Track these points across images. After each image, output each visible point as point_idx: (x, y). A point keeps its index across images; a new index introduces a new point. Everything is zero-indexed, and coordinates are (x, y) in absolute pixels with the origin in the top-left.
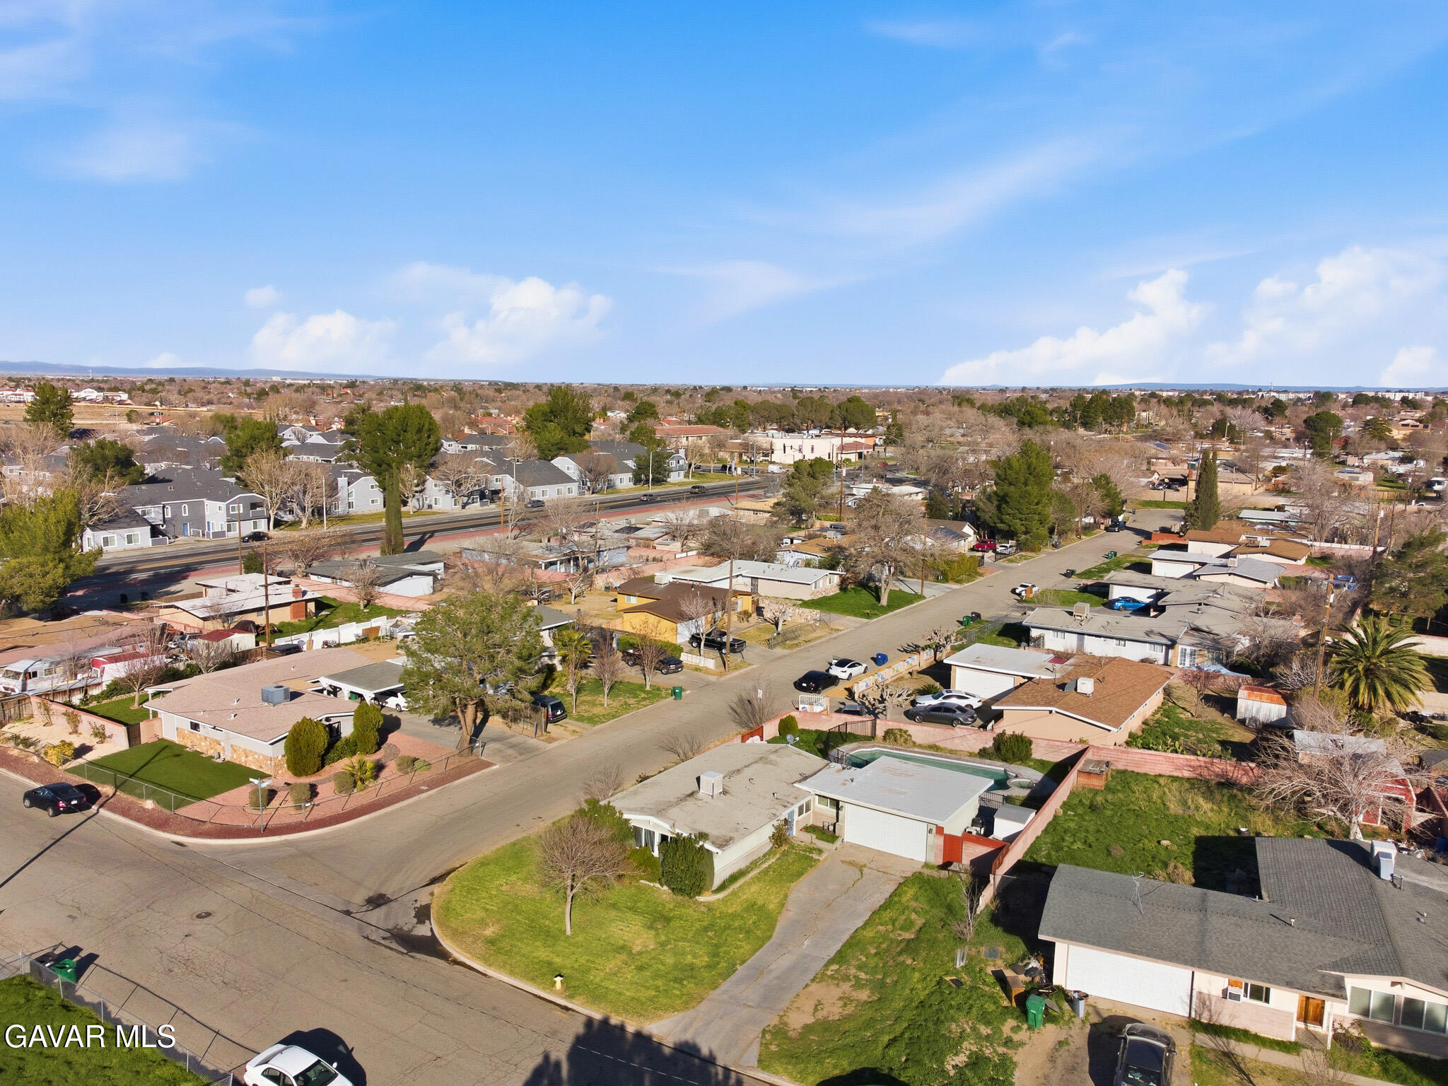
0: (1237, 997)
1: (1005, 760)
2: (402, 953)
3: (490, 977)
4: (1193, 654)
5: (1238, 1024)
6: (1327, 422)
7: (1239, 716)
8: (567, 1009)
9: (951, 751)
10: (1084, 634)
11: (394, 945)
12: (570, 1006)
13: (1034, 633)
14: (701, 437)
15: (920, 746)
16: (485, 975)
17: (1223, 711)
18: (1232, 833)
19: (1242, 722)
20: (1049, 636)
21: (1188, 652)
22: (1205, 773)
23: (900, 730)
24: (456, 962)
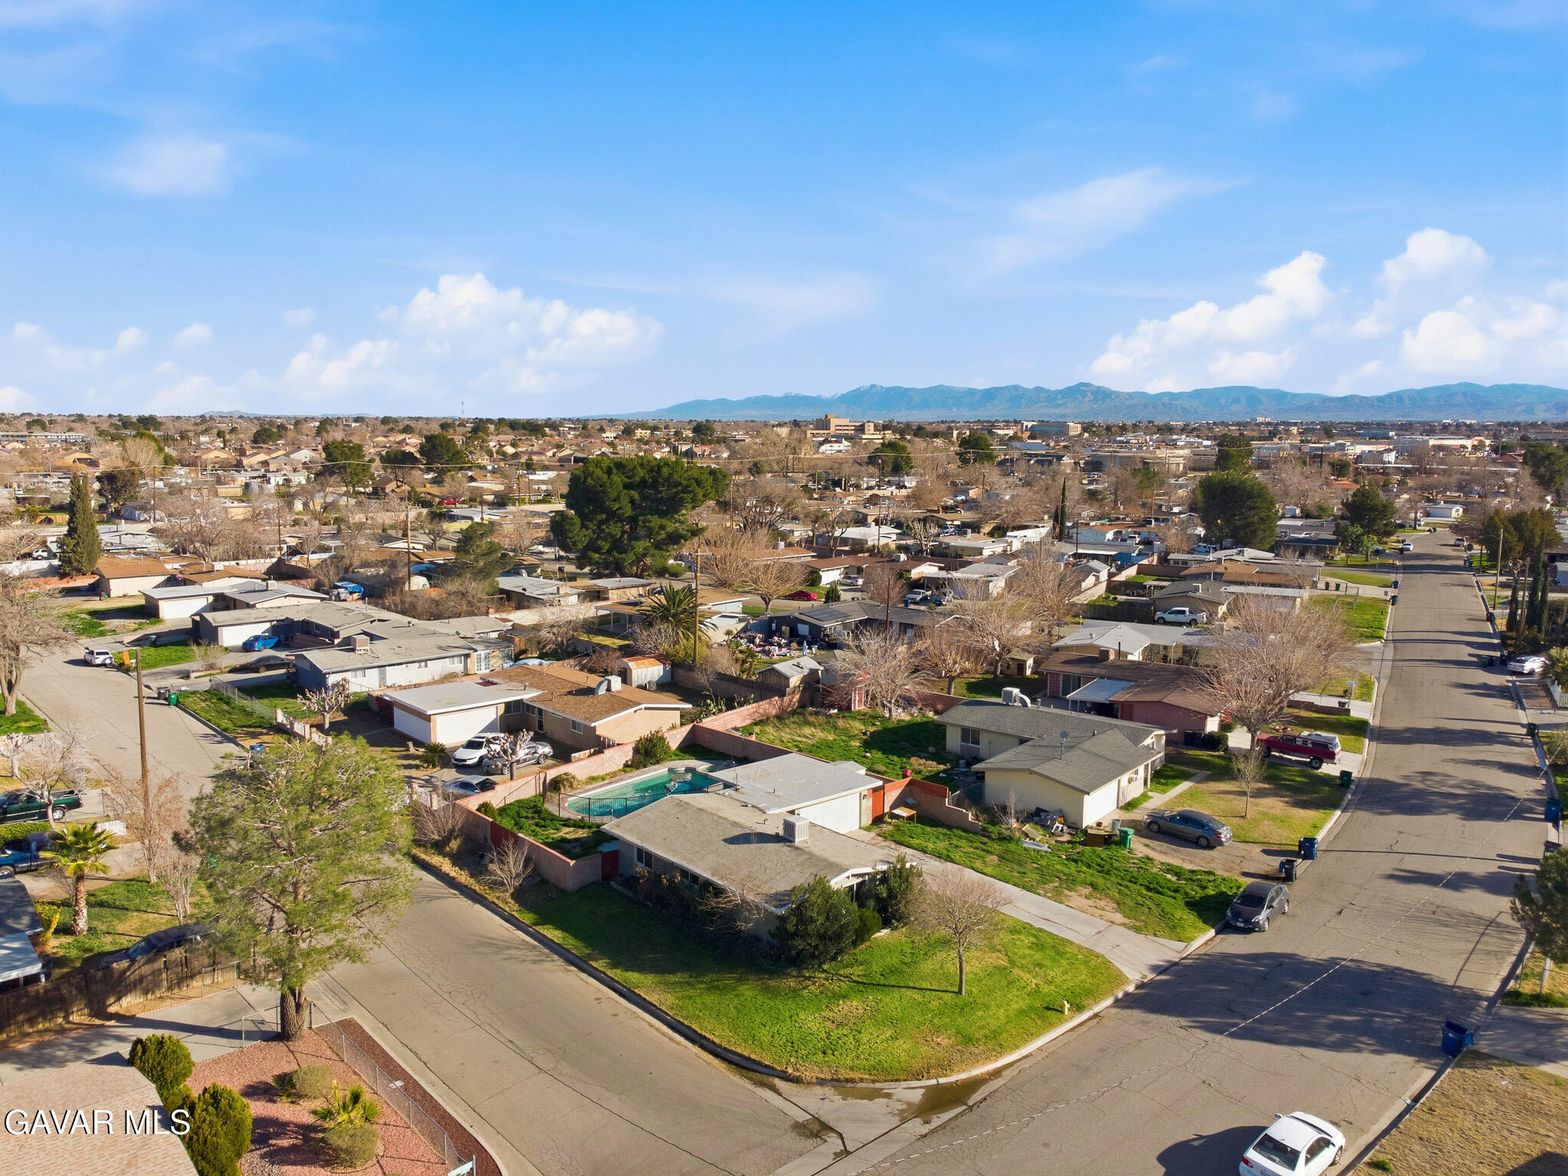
2: (969, 1110)
3: (1031, 1054)
8: (1097, 1015)
9: (609, 775)
10: (384, 666)
12: (1092, 1012)
16: (1026, 1057)
21: (483, 656)
23: (566, 774)
24: (994, 1075)
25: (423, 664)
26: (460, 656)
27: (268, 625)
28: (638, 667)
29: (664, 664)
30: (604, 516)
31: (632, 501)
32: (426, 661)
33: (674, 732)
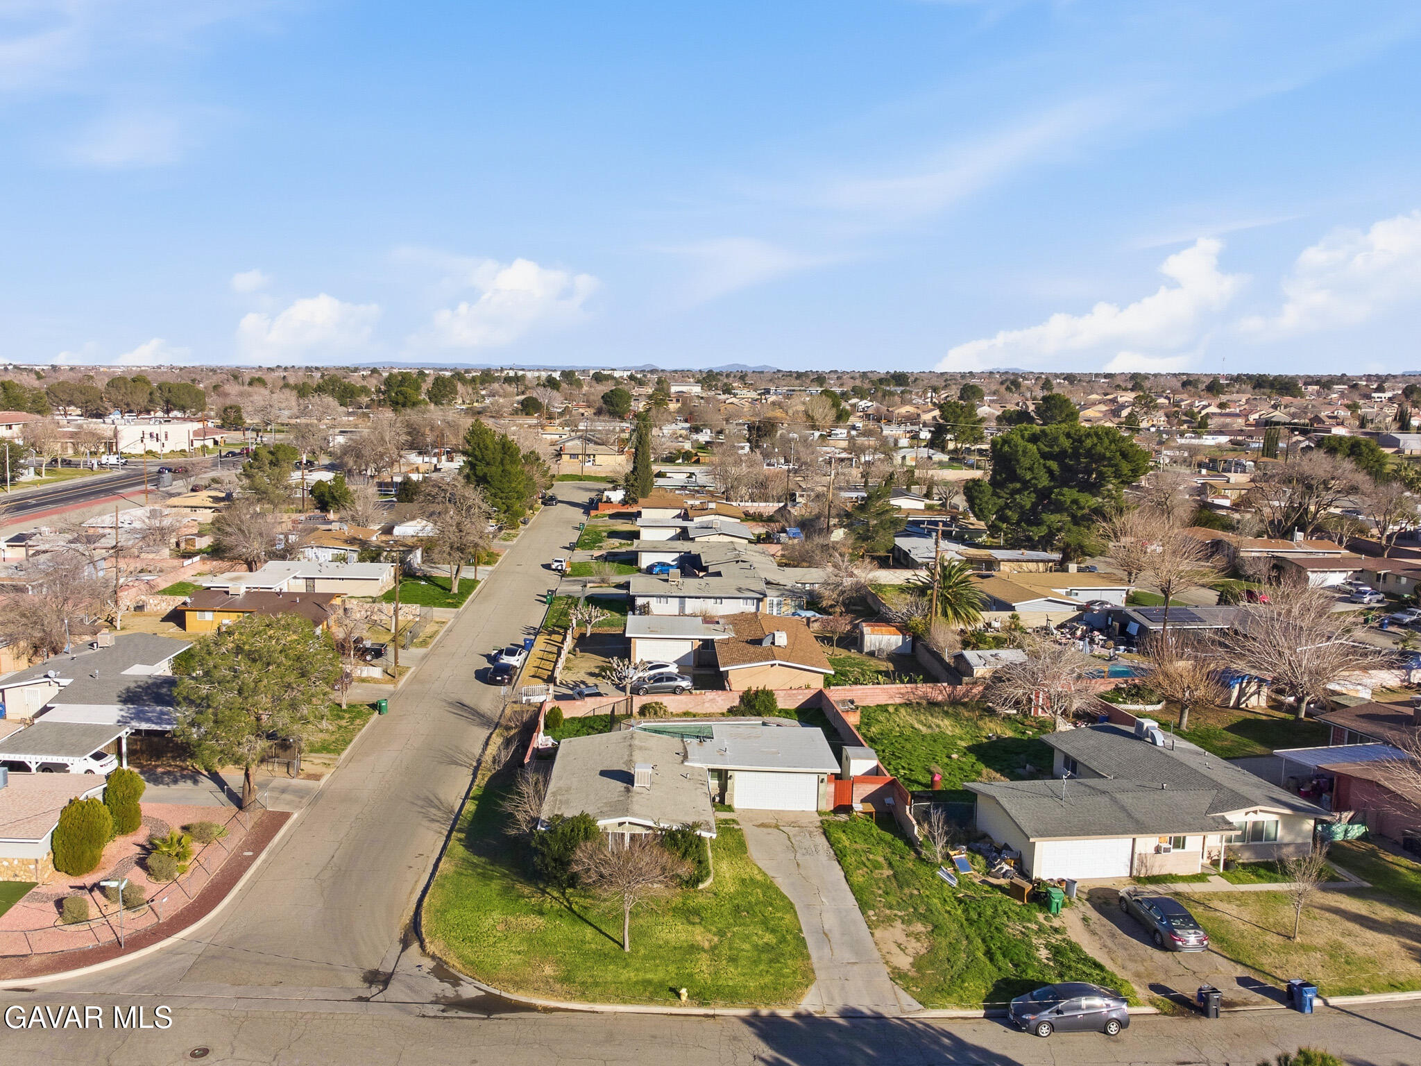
0: (1167, 850)
1: (759, 714)
2: (484, 1019)
3: (602, 1013)
4: (778, 604)
5: (1165, 871)
6: (621, 397)
7: (866, 650)
8: (713, 1016)
9: (705, 715)
10: (684, 597)
11: (461, 1014)
12: (711, 1012)
13: (640, 602)
14: (10, 427)
15: (678, 715)
16: (594, 1012)
17: (847, 648)
18: (985, 740)
19: (871, 654)
20: (653, 602)
21: (775, 602)
22: (911, 697)
23: (656, 703)
24: (547, 1010)
25: (719, 601)
26: (753, 599)
27: (677, 555)
28: (873, 633)
29: (904, 635)
30: (1018, 485)
31: (1050, 472)
32: (721, 598)
33: (800, 691)
